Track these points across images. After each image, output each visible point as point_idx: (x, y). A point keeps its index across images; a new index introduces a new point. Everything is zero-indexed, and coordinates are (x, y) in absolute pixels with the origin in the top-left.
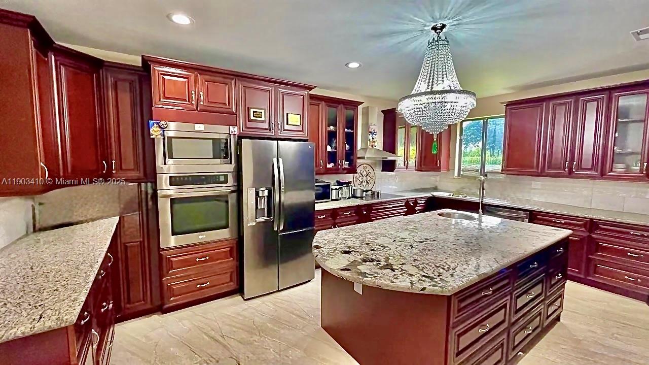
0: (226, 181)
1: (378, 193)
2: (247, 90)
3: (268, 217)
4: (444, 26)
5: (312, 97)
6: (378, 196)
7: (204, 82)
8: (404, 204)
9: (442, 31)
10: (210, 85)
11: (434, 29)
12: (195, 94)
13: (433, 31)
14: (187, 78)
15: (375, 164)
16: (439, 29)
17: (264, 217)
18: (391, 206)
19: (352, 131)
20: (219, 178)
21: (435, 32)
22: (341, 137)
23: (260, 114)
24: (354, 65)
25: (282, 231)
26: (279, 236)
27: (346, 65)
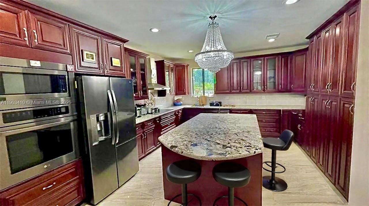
0: (67, 112)
1: (159, 110)
2: (80, 36)
3: (105, 135)
4: (216, 17)
5: (126, 49)
6: (159, 112)
7: (36, 21)
8: (174, 114)
9: (215, 19)
10: (44, 26)
11: (210, 17)
12: (28, 31)
13: (210, 19)
14: (17, 14)
15: (154, 92)
16: (213, 18)
17: (102, 136)
18: (169, 116)
19: (144, 72)
20: (60, 110)
21: (211, 19)
22: (139, 76)
23: (92, 56)
24: (155, 30)
25: (117, 144)
26: (116, 148)
27: (151, 30)
